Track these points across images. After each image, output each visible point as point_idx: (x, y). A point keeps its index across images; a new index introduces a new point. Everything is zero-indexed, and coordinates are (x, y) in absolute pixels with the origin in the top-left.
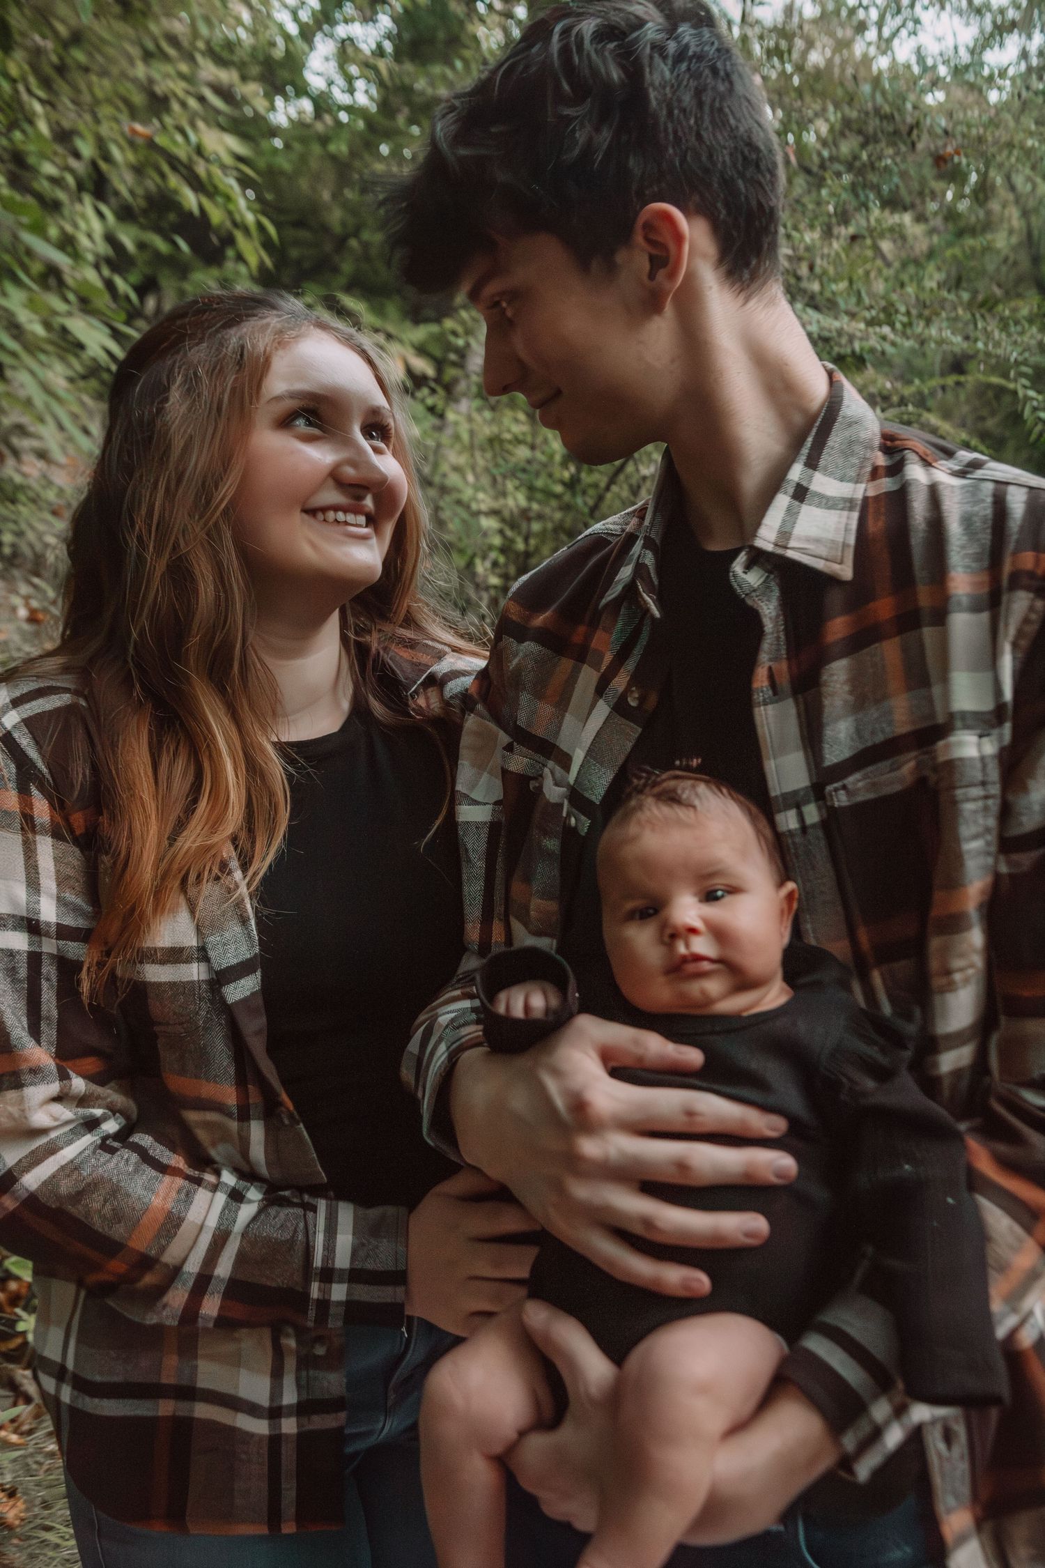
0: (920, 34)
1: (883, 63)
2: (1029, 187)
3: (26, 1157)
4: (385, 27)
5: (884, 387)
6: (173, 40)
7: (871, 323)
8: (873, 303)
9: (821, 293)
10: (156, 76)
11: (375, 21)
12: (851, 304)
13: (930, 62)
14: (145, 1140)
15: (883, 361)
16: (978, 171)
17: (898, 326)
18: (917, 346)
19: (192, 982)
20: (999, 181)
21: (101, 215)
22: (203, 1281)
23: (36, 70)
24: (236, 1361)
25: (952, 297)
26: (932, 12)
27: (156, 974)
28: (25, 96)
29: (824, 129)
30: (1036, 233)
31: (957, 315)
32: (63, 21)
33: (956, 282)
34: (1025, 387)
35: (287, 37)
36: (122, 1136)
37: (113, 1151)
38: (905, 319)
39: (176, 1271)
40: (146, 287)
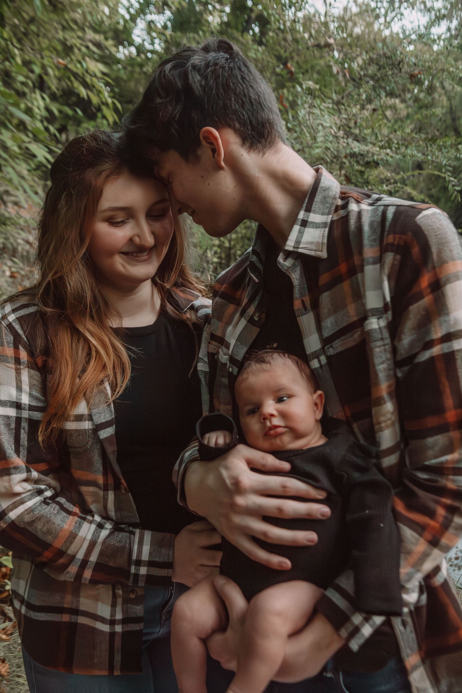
0: (403, 20)
1: (387, 32)
2: (451, 87)
3: (11, 504)
4: (168, 16)
5: (387, 176)
6: (75, 22)
7: (382, 147)
8: (383, 139)
9: (360, 134)
10: (67, 37)
11: (163, 13)
12: (373, 139)
13: (407, 33)
14: (62, 500)
15: (386, 164)
16: (429, 81)
17: (394, 149)
18: (401, 158)
19: (85, 430)
20: (438, 84)
21: (43, 98)
22: (84, 563)
23: (15, 35)
24: (97, 599)
25: (417, 136)
26: (408, 10)
27: (71, 426)
28: (11, 47)
29: (360, 61)
30: (454, 108)
31: (420, 144)
32: (27, 13)
33: (420, 129)
34: (449, 176)
35: (125, 21)
36: (52, 498)
37: (48, 504)
38: (397, 146)
39: (73, 557)
40: (62, 129)
